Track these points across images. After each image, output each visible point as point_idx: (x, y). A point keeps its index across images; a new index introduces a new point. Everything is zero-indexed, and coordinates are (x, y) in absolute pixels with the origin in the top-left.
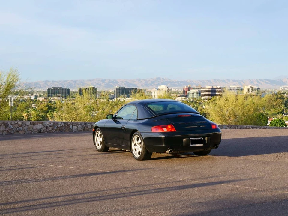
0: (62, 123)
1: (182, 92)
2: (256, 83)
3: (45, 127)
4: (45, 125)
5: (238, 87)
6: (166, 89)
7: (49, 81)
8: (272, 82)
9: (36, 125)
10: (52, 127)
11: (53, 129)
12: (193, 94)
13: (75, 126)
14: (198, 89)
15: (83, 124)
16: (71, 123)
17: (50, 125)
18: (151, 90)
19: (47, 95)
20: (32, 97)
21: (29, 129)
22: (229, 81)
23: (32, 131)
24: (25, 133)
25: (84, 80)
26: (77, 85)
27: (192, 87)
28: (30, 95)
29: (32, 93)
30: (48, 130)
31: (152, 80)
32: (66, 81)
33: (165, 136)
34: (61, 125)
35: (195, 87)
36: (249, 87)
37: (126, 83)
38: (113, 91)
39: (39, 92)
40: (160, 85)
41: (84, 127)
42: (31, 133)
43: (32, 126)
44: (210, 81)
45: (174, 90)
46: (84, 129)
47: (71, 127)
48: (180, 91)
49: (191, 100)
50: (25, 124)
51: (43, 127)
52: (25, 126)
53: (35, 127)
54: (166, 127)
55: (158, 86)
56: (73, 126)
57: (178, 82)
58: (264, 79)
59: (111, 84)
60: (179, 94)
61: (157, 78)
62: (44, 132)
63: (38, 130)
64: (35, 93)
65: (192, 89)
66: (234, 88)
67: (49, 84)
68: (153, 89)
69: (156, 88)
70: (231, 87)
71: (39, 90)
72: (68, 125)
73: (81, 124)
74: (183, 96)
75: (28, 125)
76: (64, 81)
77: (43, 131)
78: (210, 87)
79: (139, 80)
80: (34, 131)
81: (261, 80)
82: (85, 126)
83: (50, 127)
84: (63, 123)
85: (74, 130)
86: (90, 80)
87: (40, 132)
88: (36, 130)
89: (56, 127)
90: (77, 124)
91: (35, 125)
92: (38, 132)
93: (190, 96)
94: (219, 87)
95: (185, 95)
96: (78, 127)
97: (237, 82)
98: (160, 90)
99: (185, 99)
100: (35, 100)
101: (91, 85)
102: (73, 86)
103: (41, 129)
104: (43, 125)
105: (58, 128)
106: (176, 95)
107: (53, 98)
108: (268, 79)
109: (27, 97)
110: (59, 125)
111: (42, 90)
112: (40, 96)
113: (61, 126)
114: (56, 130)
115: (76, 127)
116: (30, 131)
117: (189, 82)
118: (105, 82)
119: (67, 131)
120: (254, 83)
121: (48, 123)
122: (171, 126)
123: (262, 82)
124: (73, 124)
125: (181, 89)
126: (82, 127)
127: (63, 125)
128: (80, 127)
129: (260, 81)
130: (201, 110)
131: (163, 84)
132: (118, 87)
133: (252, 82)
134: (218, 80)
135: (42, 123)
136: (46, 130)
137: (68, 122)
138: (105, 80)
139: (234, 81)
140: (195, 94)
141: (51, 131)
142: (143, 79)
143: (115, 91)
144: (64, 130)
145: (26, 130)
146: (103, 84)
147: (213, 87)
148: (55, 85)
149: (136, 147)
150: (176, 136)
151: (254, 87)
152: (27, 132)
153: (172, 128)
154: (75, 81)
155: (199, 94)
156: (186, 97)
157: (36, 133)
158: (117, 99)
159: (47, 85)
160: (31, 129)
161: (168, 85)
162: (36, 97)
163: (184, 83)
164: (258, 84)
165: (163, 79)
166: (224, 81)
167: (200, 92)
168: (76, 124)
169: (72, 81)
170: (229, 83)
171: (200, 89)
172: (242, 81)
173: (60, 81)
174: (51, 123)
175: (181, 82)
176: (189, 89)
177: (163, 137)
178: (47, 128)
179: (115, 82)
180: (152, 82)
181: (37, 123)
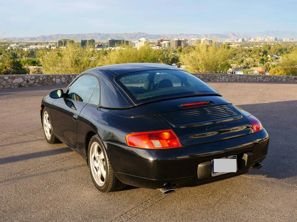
0: (44, 76)
1: (157, 43)
2: (209, 36)
3: (25, 81)
4: (26, 79)
5: (197, 39)
6: (146, 41)
7: (59, 35)
8: (221, 36)
9: (16, 79)
10: (34, 81)
11: (34, 83)
12: (165, 44)
13: (58, 78)
14: (169, 40)
15: (67, 77)
16: (54, 76)
17: (31, 78)
18: (134, 42)
19: (58, 45)
20: (47, 47)
21: (7, 84)
22: (191, 35)
23: (11, 86)
24: (3, 88)
25: (85, 34)
26: (80, 38)
27: (164, 39)
28: (45, 45)
29: (47, 43)
30: (29, 84)
31: (135, 34)
32: (73, 35)
33: (155, 159)
34: (44, 78)
35: (166, 39)
36: (204, 39)
37: (116, 36)
38: (107, 42)
39: (52, 43)
40: (140, 37)
41: (67, 79)
42: (10, 88)
43: (11, 80)
44: (177, 35)
45: (151, 41)
46: (67, 81)
47: (54, 80)
48: (156, 42)
49: (164, 49)
50: (3, 78)
51: (24, 81)
52: (3, 80)
53: (14, 81)
54: (159, 137)
55: (139, 39)
56: (56, 79)
57: (154, 36)
58: (215, 34)
59: (105, 37)
60: (155, 44)
61: (139, 33)
62: (25, 86)
63: (18, 84)
64: (50, 44)
65: (164, 41)
66: (194, 40)
67: (60, 37)
68: (136, 40)
69: (138, 40)
70: (192, 39)
71: (52, 41)
72: (51, 78)
73: (64, 76)
74: (158, 46)
75: (6, 80)
76: (71, 35)
77: (23, 85)
78: (177, 39)
79: (126, 34)
80: (13, 85)
81: (213, 34)
82: (69, 78)
83: (31, 81)
84: (46, 76)
85: (57, 82)
86: (90, 34)
87: (20, 86)
88: (16, 84)
89: (38, 80)
90: (60, 77)
91: (14, 79)
92: (18, 86)
93: (163, 46)
94: (183, 39)
95: (159, 45)
96: (61, 79)
97: (196, 36)
98: (141, 41)
99: (159, 48)
100: (49, 48)
101: (90, 37)
102: (78, 38)
103: (22, 83)
104: (23, 79)
105: (41, 82)
106: (152, 45)
107: (63, 47)
108: (218, 34)
109: (43, 46)
110: (41, 79)
111: (54, 41)
112: (53, 46)
113: (44, 80)
114: (38, 83)
115: (59, 80)
116: (9, 86)
117: (162, 35)
118: (101, 35)
119: (50, 83)
120: (208, 37)
121: (29, 77)
122: (170, 133)
123: (214, 36)
124: (56, 77)
125: (156, 41)
126: (66, 80)
127: (45, 78)
128: (63, 80)
129: (212, 36)
130: (171, 57)
131: (143, 37)
132: (110, 39)
133: (206, 36)
134: (183, 34)
135: (22, 77)
136: (27, 84)
137: (51, 75)
138: (101, 34)
139: (194, 35)
140: (167, 44)
141: (32, 84)
142: (129, 34)
143: (108, 42)
144: (47, 83)
145: (4, 85)
146: (99, 37)
147: (179, 39)
148: (64, 38)
149: (97, 165)
150: (178, 158)
151: (209, 39)
152: (6, 87)
153: (172, 138)
154: (79, 35)
155: (169, 44)
156: (160, 46)
157: (17, 87)
158: (109, 48)
159: (58, 37)
160: (10, 83)
161: (147, 38)
162: (50, 47)
163: (158, 36)
164: (211, 37)
165: (143, 33)
166: (187, 35)
167: (170, 43)
168: (58, 77)
169: (76, 34)
170: (190, 36)
171: (170, 41)
172: (200, 35)
173: (68, 35)
174: (32, 76)
175: (156, 36)
176: (162, 41)
177: (151, 159)
178: (28, 81)
179: (108, 35)
180: (135, 35)
181: (16, 77)
